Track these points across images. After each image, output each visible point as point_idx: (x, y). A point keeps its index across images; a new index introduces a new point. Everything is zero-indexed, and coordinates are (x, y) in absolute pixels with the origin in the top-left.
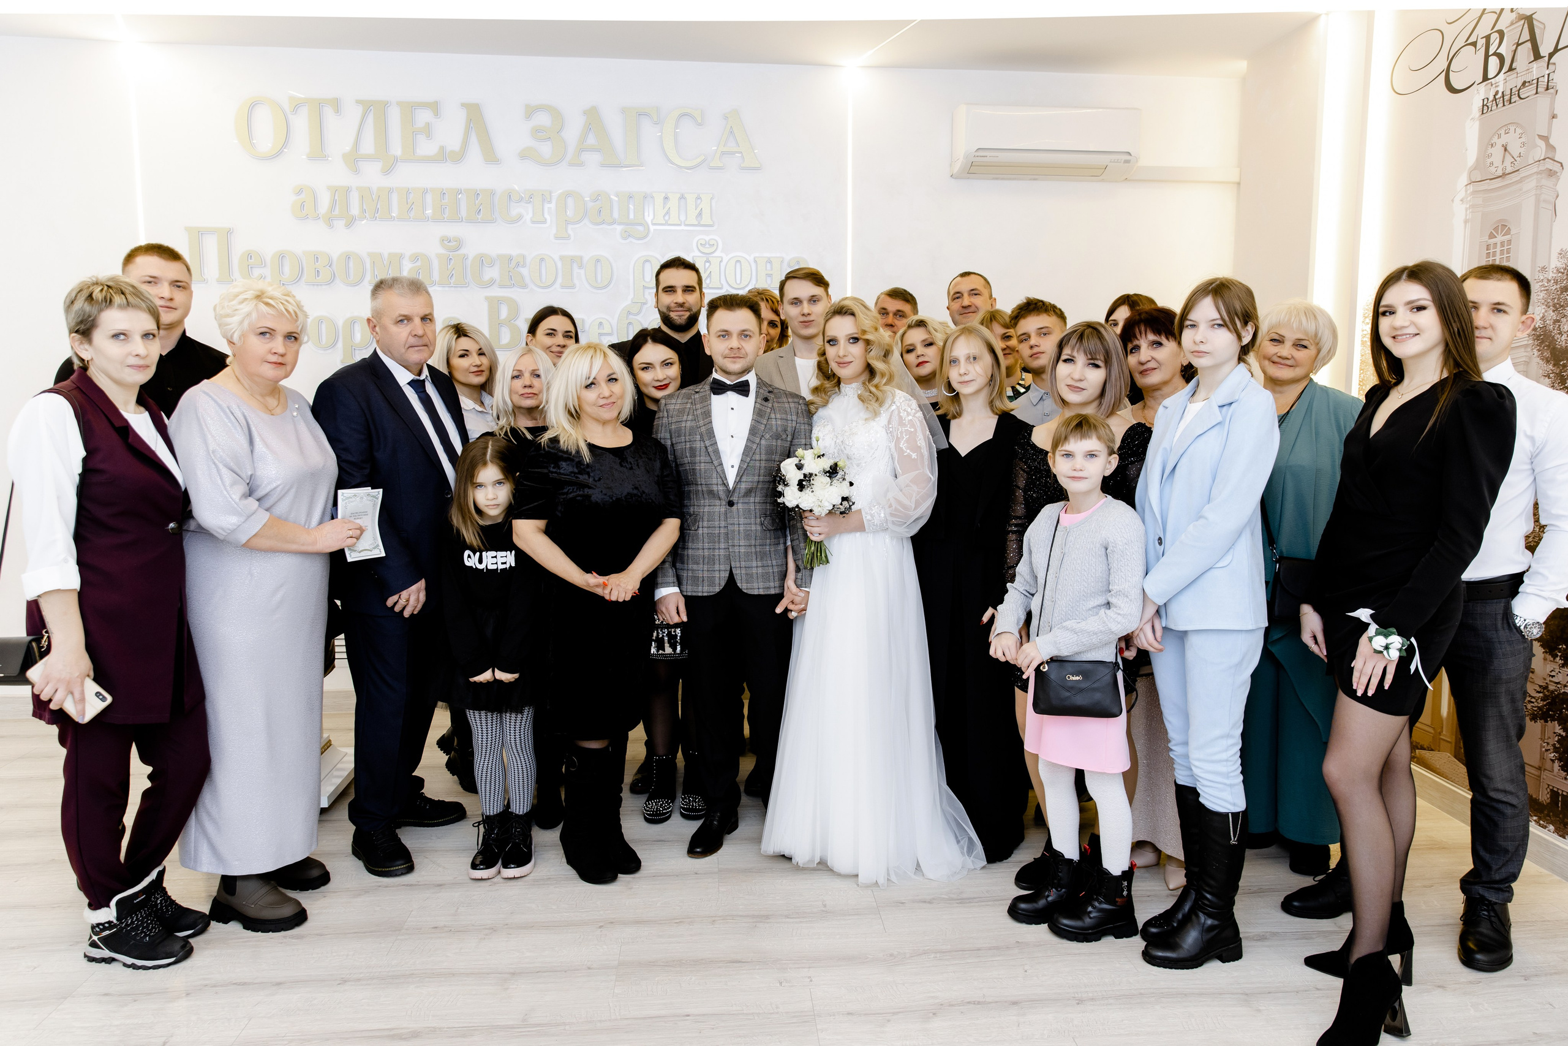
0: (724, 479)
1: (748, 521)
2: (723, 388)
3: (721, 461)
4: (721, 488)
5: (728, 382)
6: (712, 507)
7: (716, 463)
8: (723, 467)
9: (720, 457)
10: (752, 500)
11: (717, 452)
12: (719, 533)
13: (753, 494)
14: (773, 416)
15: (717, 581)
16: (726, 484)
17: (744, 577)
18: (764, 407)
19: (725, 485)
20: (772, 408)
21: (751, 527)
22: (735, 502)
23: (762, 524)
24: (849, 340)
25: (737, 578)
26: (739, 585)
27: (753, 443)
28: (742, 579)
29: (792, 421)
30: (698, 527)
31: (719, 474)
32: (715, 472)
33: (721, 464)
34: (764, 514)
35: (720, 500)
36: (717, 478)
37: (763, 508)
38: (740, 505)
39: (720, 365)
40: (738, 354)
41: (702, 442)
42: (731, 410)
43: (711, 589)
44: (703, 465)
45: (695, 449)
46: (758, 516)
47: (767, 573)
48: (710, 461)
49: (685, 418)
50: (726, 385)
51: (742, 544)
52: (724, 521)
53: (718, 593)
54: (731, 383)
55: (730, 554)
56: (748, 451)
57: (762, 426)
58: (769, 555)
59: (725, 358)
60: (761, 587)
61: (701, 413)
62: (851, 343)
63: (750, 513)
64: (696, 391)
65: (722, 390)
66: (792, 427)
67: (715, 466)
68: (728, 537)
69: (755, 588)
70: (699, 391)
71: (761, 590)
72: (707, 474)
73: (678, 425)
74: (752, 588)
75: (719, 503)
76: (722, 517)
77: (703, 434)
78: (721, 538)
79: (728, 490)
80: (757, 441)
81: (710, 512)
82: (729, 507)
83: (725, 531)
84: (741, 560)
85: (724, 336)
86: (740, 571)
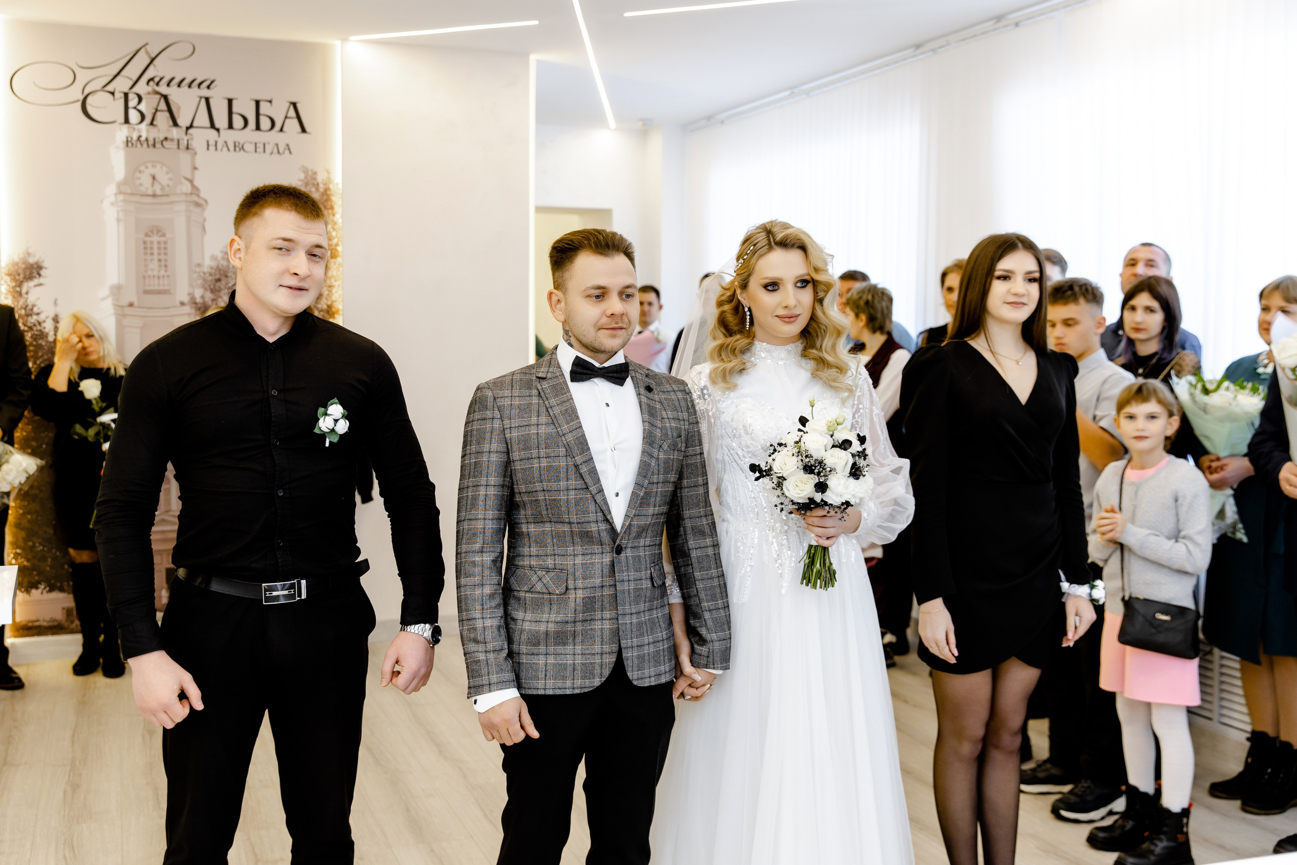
0: (606, 512)
1: (638, 575)
3: (601, 485)
4: (603, 526)
5: (597, 365)
6: (588, 557)
7: (593, 489)
8: (604, 495)
9: (599, 480)
10: (642, 542)
11: (594, 472)
12: (602, 595)
13: (644, 534)
15: (597, 671)
16: (611, 521)
17: (636, 661)
18: (651, 401)
19: (608, 521)
20: (660, 401)
21: (642, 585)
22: (623, 546)
23: (652, 578)
24: (796, 283)
25: (628, 664)
26: (628, 674)
27: (652, 456)
28: (635, 665)
29: (684, 420)
30: (567, 589)
31: (599, 506)
32: (593, 503)
33: (601, 491)
34: (654, 562)
35: (602, 545)
36: (596, 513)
37: (652, 554)
38: (629, 550)
39: (590, 339)
40: (620, 323)
41: (569, 458)
42: (605, 406)
43: (587, 682)
44: (572, 493)
45: (557, 470)
46: (648, 566)
47: (658, 652)
48: (584, 486)
49: (534, 420)
50: (596, 368)
51: (633, 611)
52: (610, 577)
53: (598, 687)
54: (601, 366)
55: (620, 628)
56: (644, 470)
57: (658, 430)
58: (658, 624)
59: (600, 329)
60: (652, 674)
61: (561, 412)
62: (799, 287)
63: (639, 560)
64: (540, 376)
65: (588, 376)
66: (685, 430)
67: (591, 494)
68: (617, 600)
69: (647, 675)
70: (544, 376)
71: (653, 679)
72: (579, 507)
73: (523, 431)
74: (643, 676)
75: (600, 550)
76: (606, 570)
77: (570, 446)
78: (604, 603)
79: (613, 529)
80: (655, 454)
81: (586, 564)
82: (617, 555)
83: (611, 593)
84: (633, 636)
85: (598, 295)
86: (632, 653)
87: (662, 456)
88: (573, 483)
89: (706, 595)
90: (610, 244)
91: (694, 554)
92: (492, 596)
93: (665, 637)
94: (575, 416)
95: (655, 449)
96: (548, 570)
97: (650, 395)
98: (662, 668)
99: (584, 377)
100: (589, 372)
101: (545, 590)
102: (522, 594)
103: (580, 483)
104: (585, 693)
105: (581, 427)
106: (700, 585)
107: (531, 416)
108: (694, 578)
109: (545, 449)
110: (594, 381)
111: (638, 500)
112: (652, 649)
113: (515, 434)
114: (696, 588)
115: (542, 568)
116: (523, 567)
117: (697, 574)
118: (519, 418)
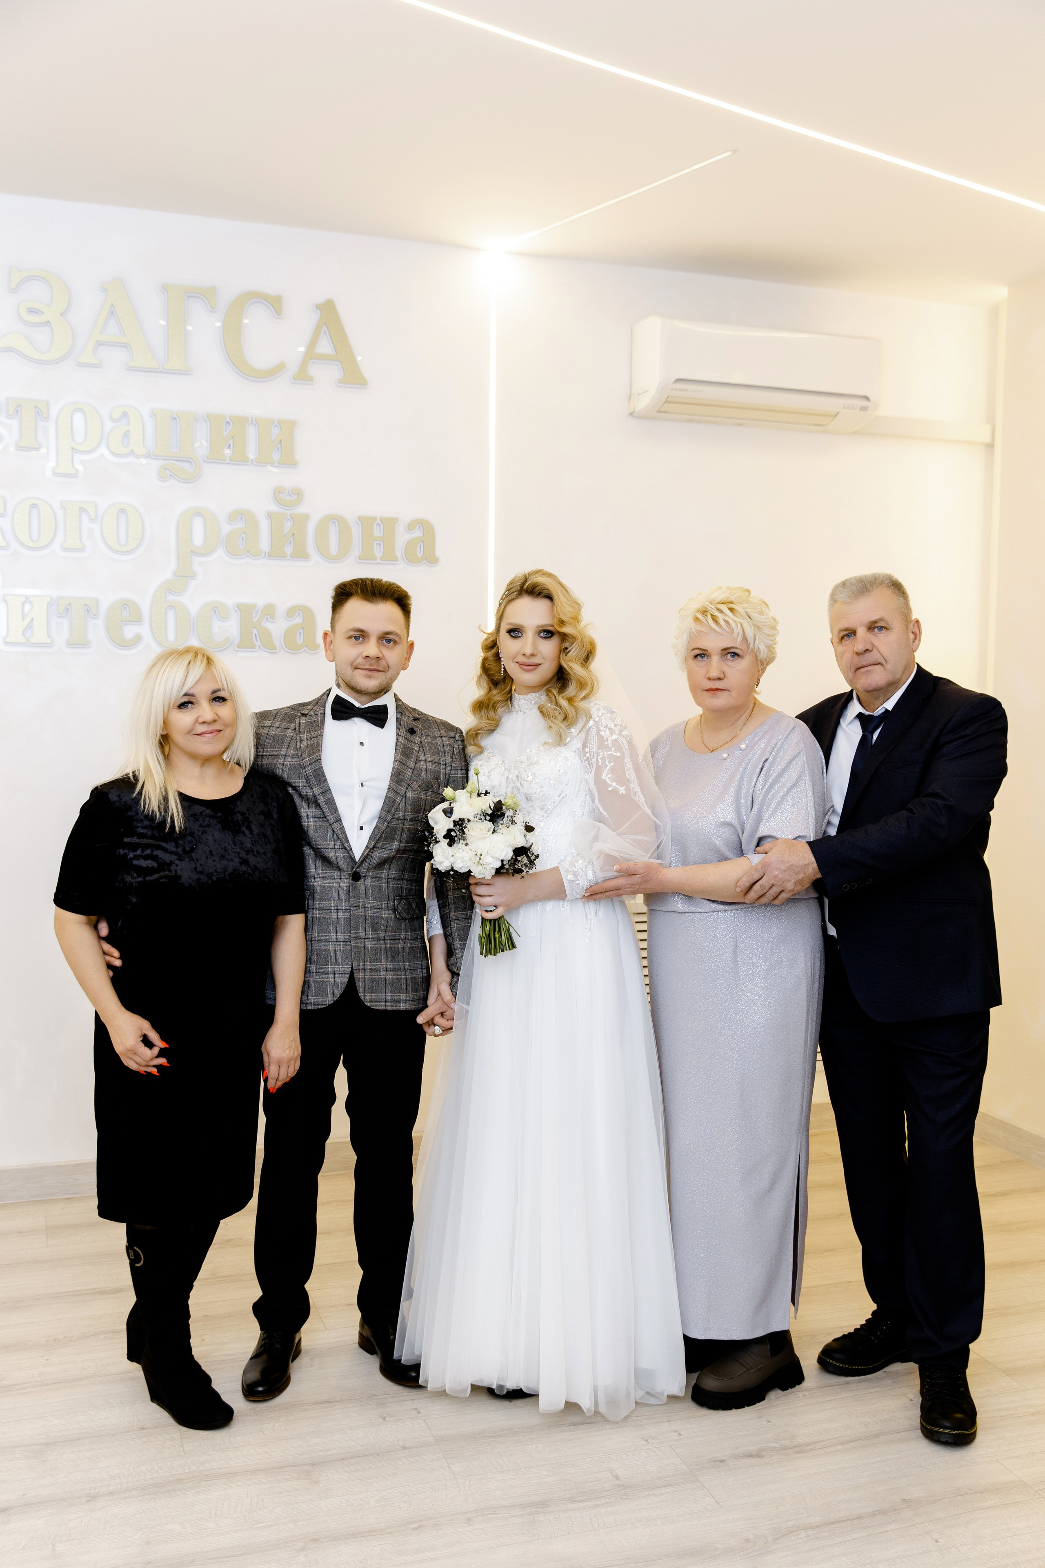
0: (344, 841)
1: (377, 904)
2: (351, 712)
3: (339, 815)
4: (340, 854)
5: (357, 705)
6: (327, 881)
7: (331, 818)
8: (341, 824)
9: (337, 810)
10: (385, 874)
11: (331, 803)
12: (337, 918)
13: (387, 866)
14: (422, 757)
15: (330, 989)
16: (348, 849)
17: (368, 983)
18: (409, 742)
19: (348, 850)
20: (421, 744)
21: (382, 913)
22: (362, 875)
23: (396, 910)
24: (540, 632)
25: (360, 986)
26: (361, 996)
27: (397, 793)
28: (368, 987)
29: (446, 764)
31: (336, 834)
32: (331, 831)
33: (339, 820)
34: (401, 896)
35: (340, 871)
36: (334, 840)
37: (398, 887)
38: (368, 879)
40: (377, 665)
41: (308, 789)
42: (359, 744)
43: (320, 1000)
44: (310, 819)
46: (393, 898)
47: (399, 981)
48: (322, 815)
49: (284, 751)
50: (356, 708)
51: (370, 936)
52: (345, 901)
53: (330, 1005)
54: (362, 707)
55: (352, 950)
56: (389, 805)
57: (409, 770)
58: (402, 954)
59: (356, 669)
60: (389, 999)
61: (307, 745)
62: (542, 637)
63: (380, 890)
64: (303, 712)
65: (348, 715)
66: (446, 773)
67: (330, 823)
68: (350, 924)
69: (382, 999)
70: (306, 713)
71: (389, 1004)
72: (318, 834)
73: (272, 761)
74: (378, 999)
75: (338, 876)
76: (343, 895)
77: (309, 777)
78: (340, 926)
79: (352, 859)
80: (403, 792)
81: (324, 887)
82: (353, 882)
83: (346, 916)
84: (366, 959)
85: (357, 638)
86: (365, 976)
87: (409, 794)
88: (313, 811)
90: (376, 591)
94: (319, 749)
95: (402, 787)
97: (411, 737)
98: (403, 996)
99: (344, 715)
100: (347, 710)
103: (318, 812)
104: (318, 1009)
105: (321, 759)
107: (282, 747)
108: (450, 917)
110: (354, 721)
111: (379, 833)
112: (390, 975)
118: (271, 747)
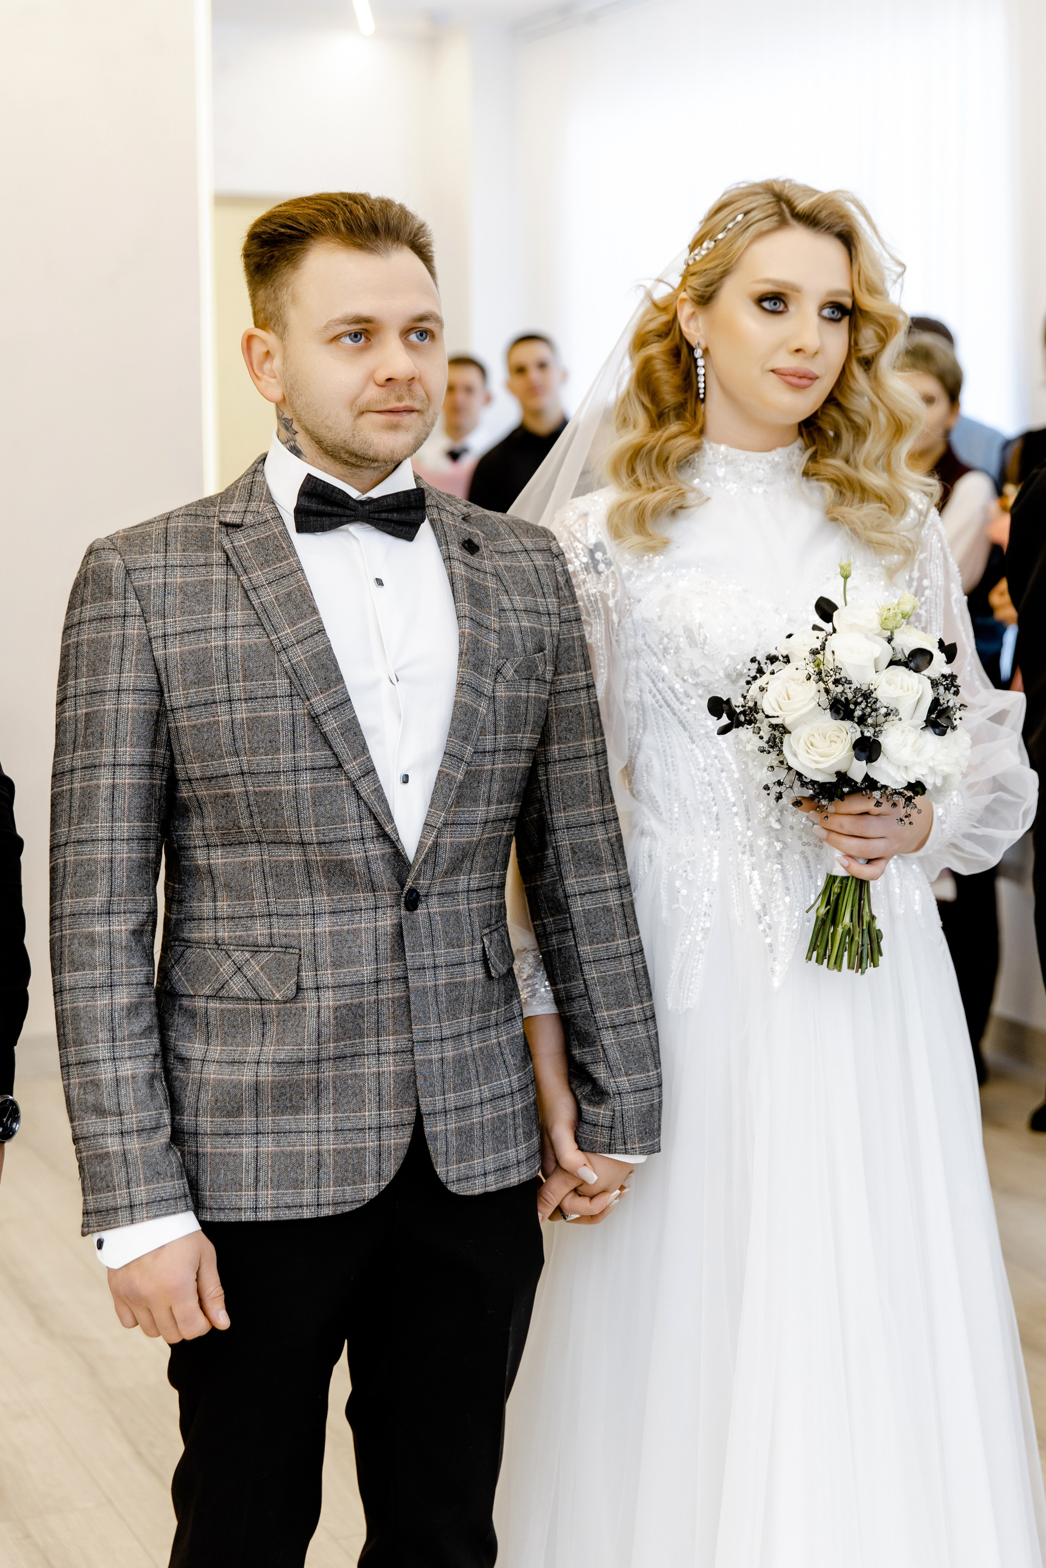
0: (382, 819)
1: (455, 954)
2: (339, 511)
3: (369, 759)
4: (376, 849)
5: (354, 494)
6: (346, 918)
7: (353, 767)
8: (376, 780)
9: (364, 748)
10: (464, 882)
12: (377, 1001)
13: (467, 864)
14: (506, 602)
15: (370, 1166)
16: (393, 836)
17: (453, 1141)
19: (387, 836)
20: (495, 575)
21: (464, 975)
22: (422, 892)
23: (485, 961)
24: (823, 307)
25: (436, 1148)
26: (438, 1170)
27: (480, 694)
28: (452, 1151)
29: (549, 614)
30: (299, 989)
31: (366, 804)
32: (353, 798)
33: (370, 771)
34: (489, 926)
35: (374, 891)
36: (361, 819)
37: (485, 907)
38: (433, 900)
39: (342, 435)
40: (407, 398)
41: (297, 700)
42: (373, 584)
43: (349, 1191)
44: (306, 776)
45: (272, 726)
46: (477, 933)
47: (502, 1119)
48: (332, 762)
49: (217, 617)
50: (351, 502)
51: (447, 1033)
52: (393, 960)
53: (372, 1202)
54: (363, 497)
55: (417, 1070)
57: (493, 636)
58: (501, 1058)
59: (362, 413)
60: (490, 1167)
61: (276, 598)
63: (458, 921)
64: (228, 520)
65: (335, 519)
66: (552, 636)
67: (349, 779)
68: (410, 1011)
69: (479, 1170)
70: (238, 521)
71: (491, 1178)
72: (322, 809)
73: (193, 644)
74: (471, 1173)
75: (371, 903)
76: (385, 947)
77: (299, 672)
78: (383, 1018)
79: (398, 854)
80: (487, 689)
81: (339, 933)
82: (408, 913)
83: (397, 994)
84: (446, 1087)
85: (355, 336)
86: (446, 1125)
87: (502, 692)
88: (306, 755)
89: (605, 995)
90: (380, 225)
91: (577, 906)
92: (133, 1010)
93: (516, 1086)
94: (309, 606)
95: (486, 677)
96: (255, 949)
97: (474, 560)
98: (511, 1153)
99: (326, 521)
100: (336, 509)
101: (250, 994)
102: (200, 1003)
103: (322, 756)
104: (344, 1215)
105: (322, 631)
106: (592, 973)
107: (210, 609)
108: (579, 957)
109: (244, 681)
110: (347, 531)
111: (451, 790)
112: (489, 1113)
113: (175, 649)
114: (584, 980)
115: (242, 945)
116: (200, 943)
117: (585, 950)
118: (183, 614)
